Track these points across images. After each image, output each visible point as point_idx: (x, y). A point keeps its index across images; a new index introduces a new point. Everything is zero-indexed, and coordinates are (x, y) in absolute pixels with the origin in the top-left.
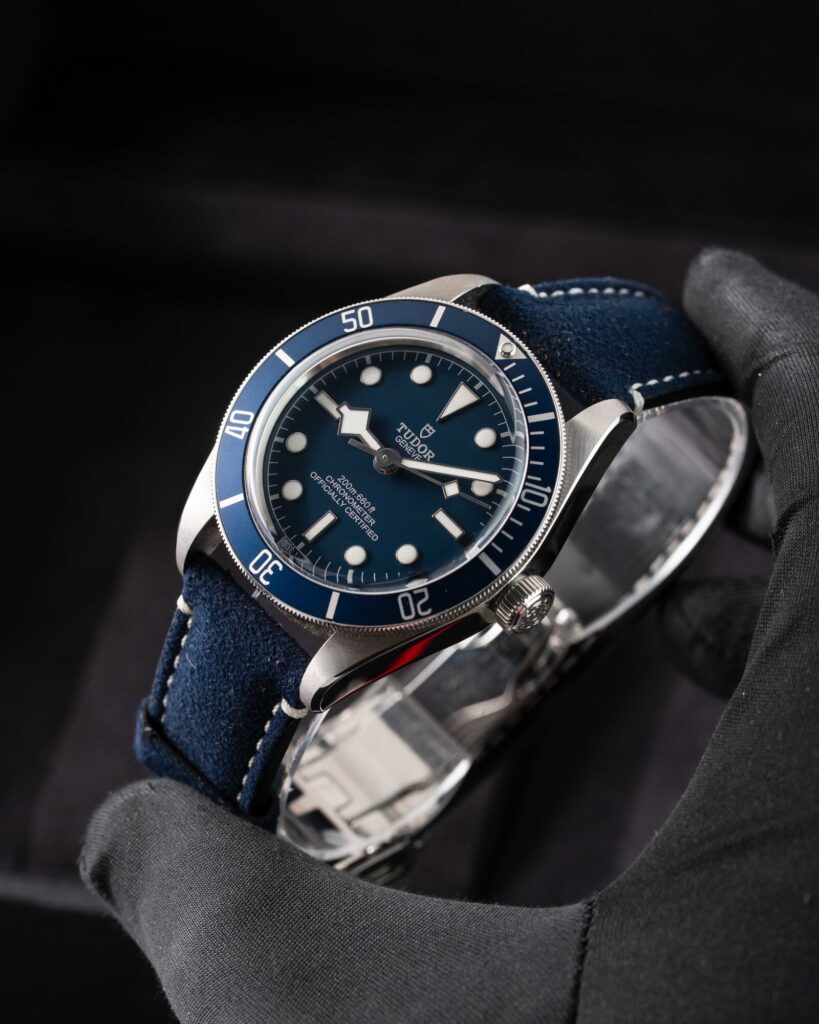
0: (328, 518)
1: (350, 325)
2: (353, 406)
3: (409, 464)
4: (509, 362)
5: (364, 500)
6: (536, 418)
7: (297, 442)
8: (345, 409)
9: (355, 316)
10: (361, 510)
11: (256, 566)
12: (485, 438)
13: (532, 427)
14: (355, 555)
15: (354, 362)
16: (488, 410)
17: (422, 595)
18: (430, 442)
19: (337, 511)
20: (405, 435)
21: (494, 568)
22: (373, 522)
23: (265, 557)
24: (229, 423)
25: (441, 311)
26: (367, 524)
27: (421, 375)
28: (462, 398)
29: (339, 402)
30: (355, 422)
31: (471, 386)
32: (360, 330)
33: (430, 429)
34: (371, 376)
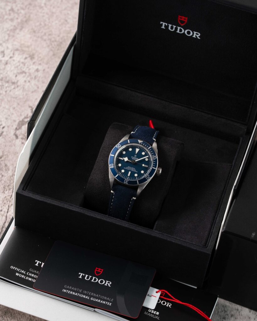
0: (130, 172)
1: (118, 147)
2: (125, 157)
3: (136, 161)
4: (141, 143)
5: (133, 168)
6: (149, 148)
7: (120, 165)
8: (124, 158)
9: (118, 146)
10: (133, 169)
11: (125, 182)
12: (143, 153)
13: (149, 149)
14: (136, 175)
15: (121, 152)
16: (141, 150)
17: (148, 176)
18: (136, 157)
19: (130, 171)
20: (133, 158)
21: (155, 168)
22: (135, 170)
23: (125, 181)
24: (110, 167)
25: (129, 140)
26: (135, 171)
27: (130, 150)
28: (137, 150)
29: (122, 158)
30: (126, 159)
31: (137, 148)
32: (120, 148)
33: (136, 156)
34: (124, 153)
